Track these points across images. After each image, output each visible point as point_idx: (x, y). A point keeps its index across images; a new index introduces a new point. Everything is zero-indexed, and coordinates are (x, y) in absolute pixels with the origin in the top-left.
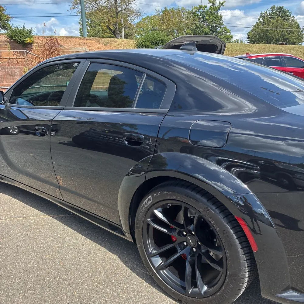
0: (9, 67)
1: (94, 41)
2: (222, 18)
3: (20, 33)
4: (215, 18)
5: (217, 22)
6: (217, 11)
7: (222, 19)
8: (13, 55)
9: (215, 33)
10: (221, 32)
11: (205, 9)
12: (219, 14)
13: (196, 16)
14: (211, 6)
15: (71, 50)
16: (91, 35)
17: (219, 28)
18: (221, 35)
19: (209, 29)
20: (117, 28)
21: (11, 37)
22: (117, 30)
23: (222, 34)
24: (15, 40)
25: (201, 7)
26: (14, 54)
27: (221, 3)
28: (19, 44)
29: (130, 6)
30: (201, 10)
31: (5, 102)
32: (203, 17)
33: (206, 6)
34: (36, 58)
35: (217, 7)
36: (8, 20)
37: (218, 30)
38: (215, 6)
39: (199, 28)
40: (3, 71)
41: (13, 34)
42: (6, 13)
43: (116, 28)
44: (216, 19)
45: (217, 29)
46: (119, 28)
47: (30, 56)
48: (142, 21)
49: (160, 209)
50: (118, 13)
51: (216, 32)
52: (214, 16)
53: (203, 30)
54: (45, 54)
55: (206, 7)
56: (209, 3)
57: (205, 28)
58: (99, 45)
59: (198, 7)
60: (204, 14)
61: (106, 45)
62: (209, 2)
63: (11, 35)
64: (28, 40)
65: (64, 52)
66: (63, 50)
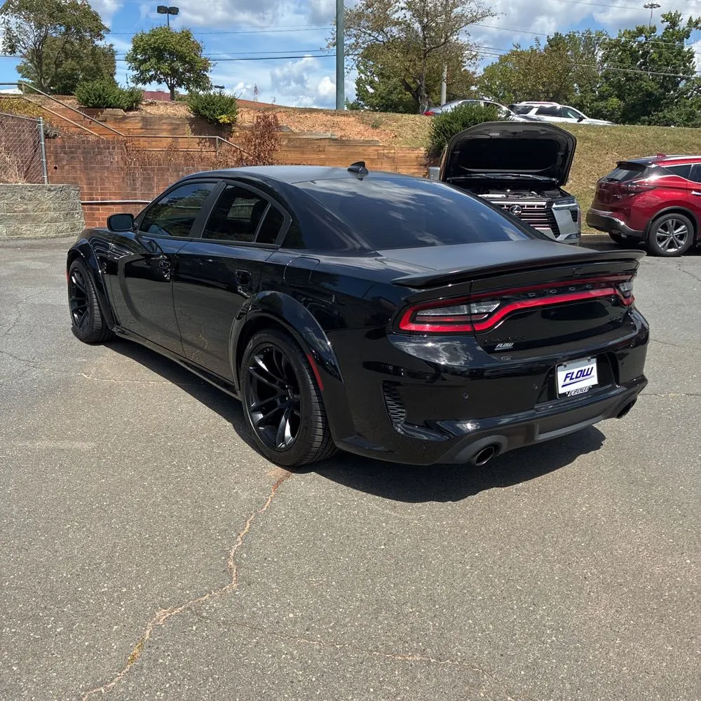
0: (185, 168)
1: (354, 119)
2: (692, 56)
3: (214, 104)
4: (675, 56)
5: (680, 66)
6: (681, 40)
7: (694, 60)
8: (198, 144)
9: (672, 92)
10: (688, 90)
11: (653, 34)
12: (686, 49)
13: (628, 52)
14: (666, 29)
15: (305, 137)
16: (379, 96)
17: (684, 82)
18: (688, 98)
19: (658, 83)
20: (423, 84)
21: (196, 110)
22: (422, 89)
23: (691, 96)
24: (204, 117)
25: (640, 31)
26: (200, 142)
27: (694, 21)
28: (210, 123)
29: (455, 37)
30: (642, 39)
31: (135, 229)
32: (646, 54)
33: (655, 28)
34: (235, 152)
35: (683, 30)
36: (206, 69)
37: (680, 86)
38: (677, 28)
39: (632, 81)
40: (175, 174)
41: (200, 106)
42: (204, 55)
43: (421, 85)
44: (678, 60)
45: (679, 82)
46: (427, 85)
47: (225, 147)
48: (500, 64)
49: (262, 356)
50: (427, 52)
51: (675, 91)
52: (672, 53)
53: (641, 84)
54: (253, 143)
55: (653, 30)
56: (663, 22)
57: (646, 82)
58: (362, 127)
59: (636, 30)
60: (648, 47)
61: (375, 127)
62: (663, 19)
63: (197, 107)
64: (224, 119)
65: (289, 140)
66: (288, 135)
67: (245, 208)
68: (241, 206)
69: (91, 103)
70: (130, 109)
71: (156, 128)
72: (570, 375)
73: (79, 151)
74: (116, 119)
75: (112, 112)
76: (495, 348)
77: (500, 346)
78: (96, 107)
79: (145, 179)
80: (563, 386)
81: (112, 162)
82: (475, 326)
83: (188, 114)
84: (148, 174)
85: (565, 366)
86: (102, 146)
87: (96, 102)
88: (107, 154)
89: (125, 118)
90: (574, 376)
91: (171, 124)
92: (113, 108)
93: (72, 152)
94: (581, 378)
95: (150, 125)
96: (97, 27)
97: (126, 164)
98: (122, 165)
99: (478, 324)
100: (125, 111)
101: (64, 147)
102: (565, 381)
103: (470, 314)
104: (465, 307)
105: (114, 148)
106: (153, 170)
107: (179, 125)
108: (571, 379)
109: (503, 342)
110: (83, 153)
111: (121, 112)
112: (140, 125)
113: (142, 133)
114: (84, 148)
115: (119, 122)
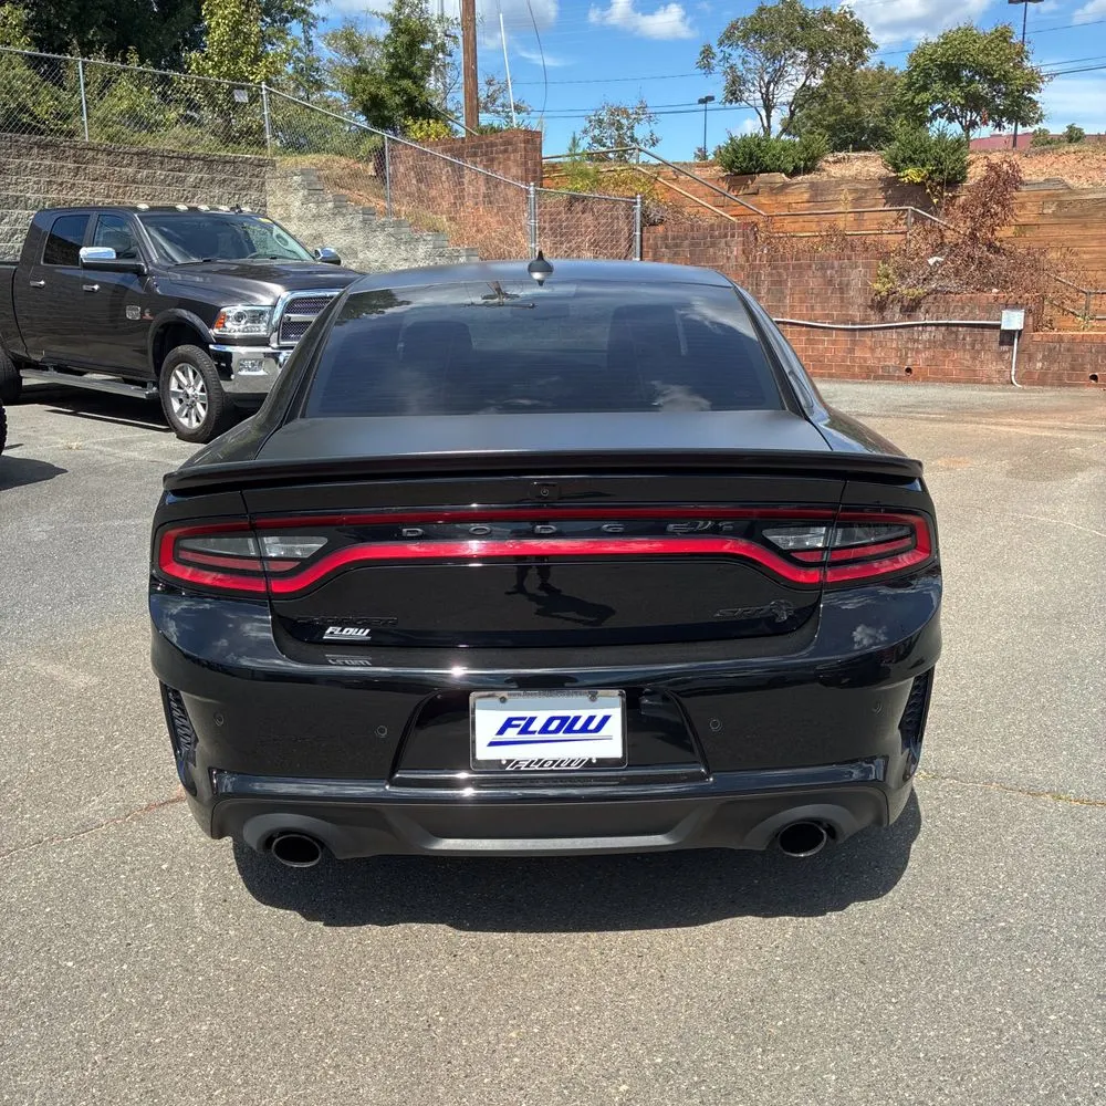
65: (1061, 205)
66: (1058, 195)
67: (929, 329)
68: (923, 325)
69: (737, 168)
70: (796, 172)
71: (831, 198)
72: (523, 723)
73: (686, 243)
74: (772, 189)
75: (768, 179)
76: (323, 634)
77: (333, 632)
78: (746, 174)
79: (774, 283)
80: (492, 744)
81: (728, 258)
82: (273, 583)
83: (884, 171)
84: (780, 275)
85: (503, 700)
86: (717, 233)
87: (744, 165)
88: (723, 245)
89: (785, 186)
90: (536, 726)
91: (856, 190)
92: (771, 171)
93: (676, 246)
94: (561, 735)
95: (822, 195)
96: (856, 45)
97: (748, 260)
98: (742, 260)
99: (278, 581)
100: (787, 175)
101: (666, 237)
102: (501, 732)
103: (262, 558)
104: (251, 541)
105: (733, 236)
106: (786, 268)
107: (866, 191)
108: (524, 731)
109: (343, 624)
110: (692, 245)
111: (781, 178)
112: (806, 196)
113: (809, 209)
114: (693, 238)
115: (776, 194)
